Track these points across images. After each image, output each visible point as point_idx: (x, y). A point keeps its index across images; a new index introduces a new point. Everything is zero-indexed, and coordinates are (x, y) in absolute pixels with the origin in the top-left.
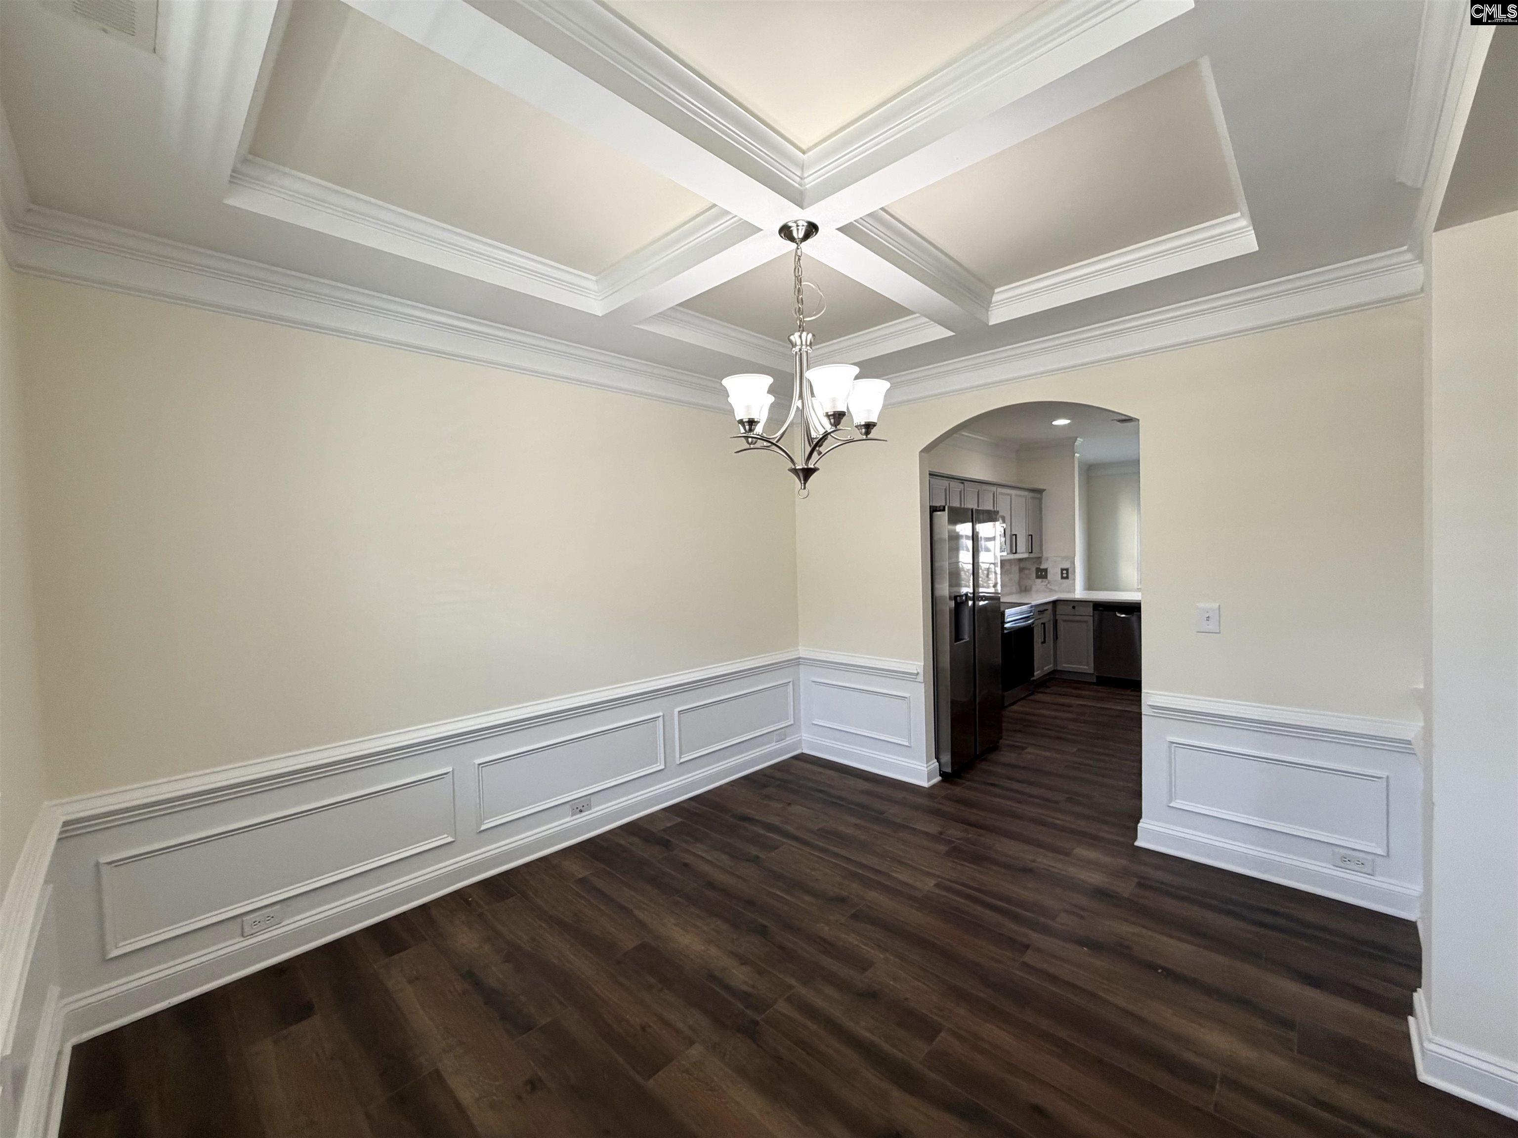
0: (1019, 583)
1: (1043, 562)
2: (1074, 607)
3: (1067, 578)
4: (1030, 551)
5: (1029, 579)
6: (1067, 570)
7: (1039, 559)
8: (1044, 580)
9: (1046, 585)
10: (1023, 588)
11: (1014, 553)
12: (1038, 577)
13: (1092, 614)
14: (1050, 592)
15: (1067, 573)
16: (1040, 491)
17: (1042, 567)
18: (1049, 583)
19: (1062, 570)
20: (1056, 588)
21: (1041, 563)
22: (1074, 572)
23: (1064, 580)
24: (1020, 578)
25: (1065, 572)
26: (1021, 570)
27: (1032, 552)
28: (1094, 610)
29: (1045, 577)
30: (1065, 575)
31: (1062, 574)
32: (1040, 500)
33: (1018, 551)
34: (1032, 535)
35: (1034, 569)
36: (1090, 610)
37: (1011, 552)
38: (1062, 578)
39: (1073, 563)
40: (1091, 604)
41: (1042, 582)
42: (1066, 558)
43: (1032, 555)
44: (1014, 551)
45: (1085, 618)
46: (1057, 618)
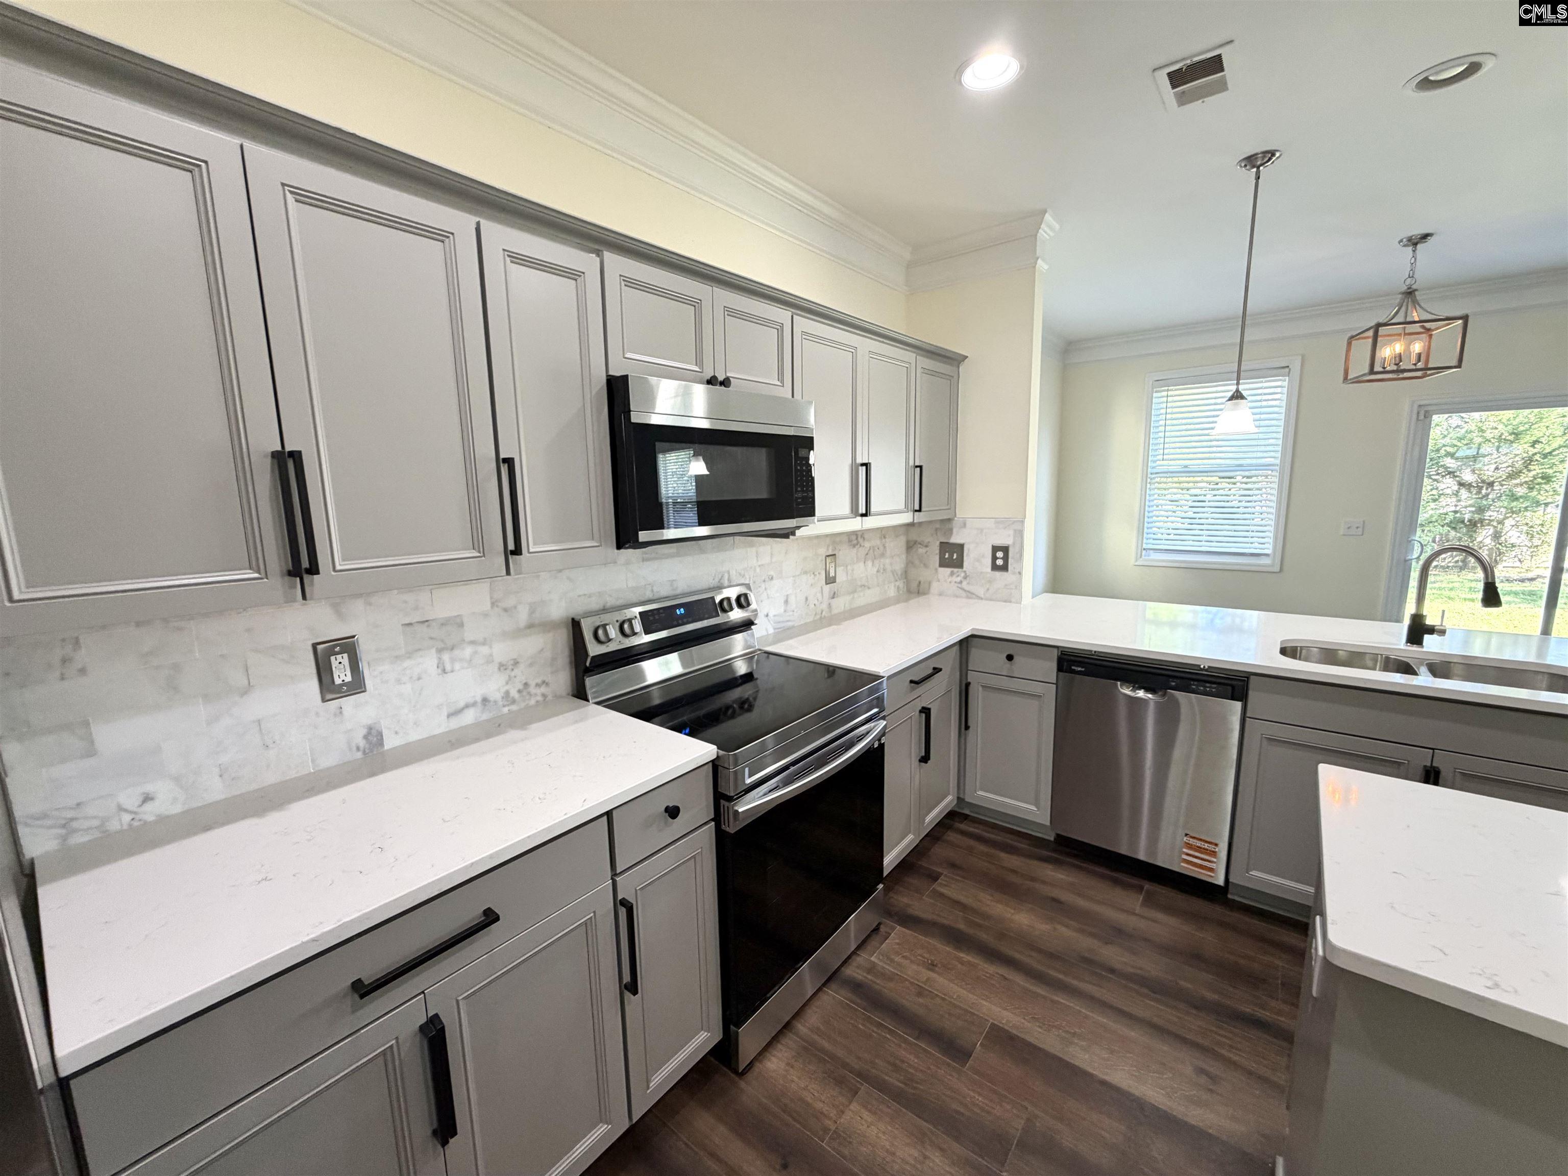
0: (906, 574)
1: (955, 530)
2: (1010, 658)
3: (1005, 568)
4: (917, 508)
5: (926, 566)
6: (1005, 550)
7: (947, 524)
8: (955, 570)
9: (961, 582)
10: (914, 585)
11: (863, 515)
12: (943, 564)
13: (1055, 682)
14: (968, 597)
15: (1006, 558)
16: (954, 360)
17: (955, 539)
18: (965, 578)
19: (995, 549)
20: (981, 592)
21: (950, 531)
22: (1021, 555)
23: (998, 574)
24: (909, 563)
25: (1000, 554)
26: (910, 546)
27: (920, 510)
28: (1060, 669)
29: (959, 564)
30: (1000, 562)
31: (994, 558)
32: (953, 381)
33: (873, 509)
34: (921, 467)
35: (935, 548)
36: (1052, 666)
37: (855, 512)
38: (995, 567)
39: (1020, 534)
40: (1055, 653)
41: (952, 574)
42: (1001, 522)
43: (920, 517)
44: (862, 510)
45: (1038, 688)
46: (972, 677)
